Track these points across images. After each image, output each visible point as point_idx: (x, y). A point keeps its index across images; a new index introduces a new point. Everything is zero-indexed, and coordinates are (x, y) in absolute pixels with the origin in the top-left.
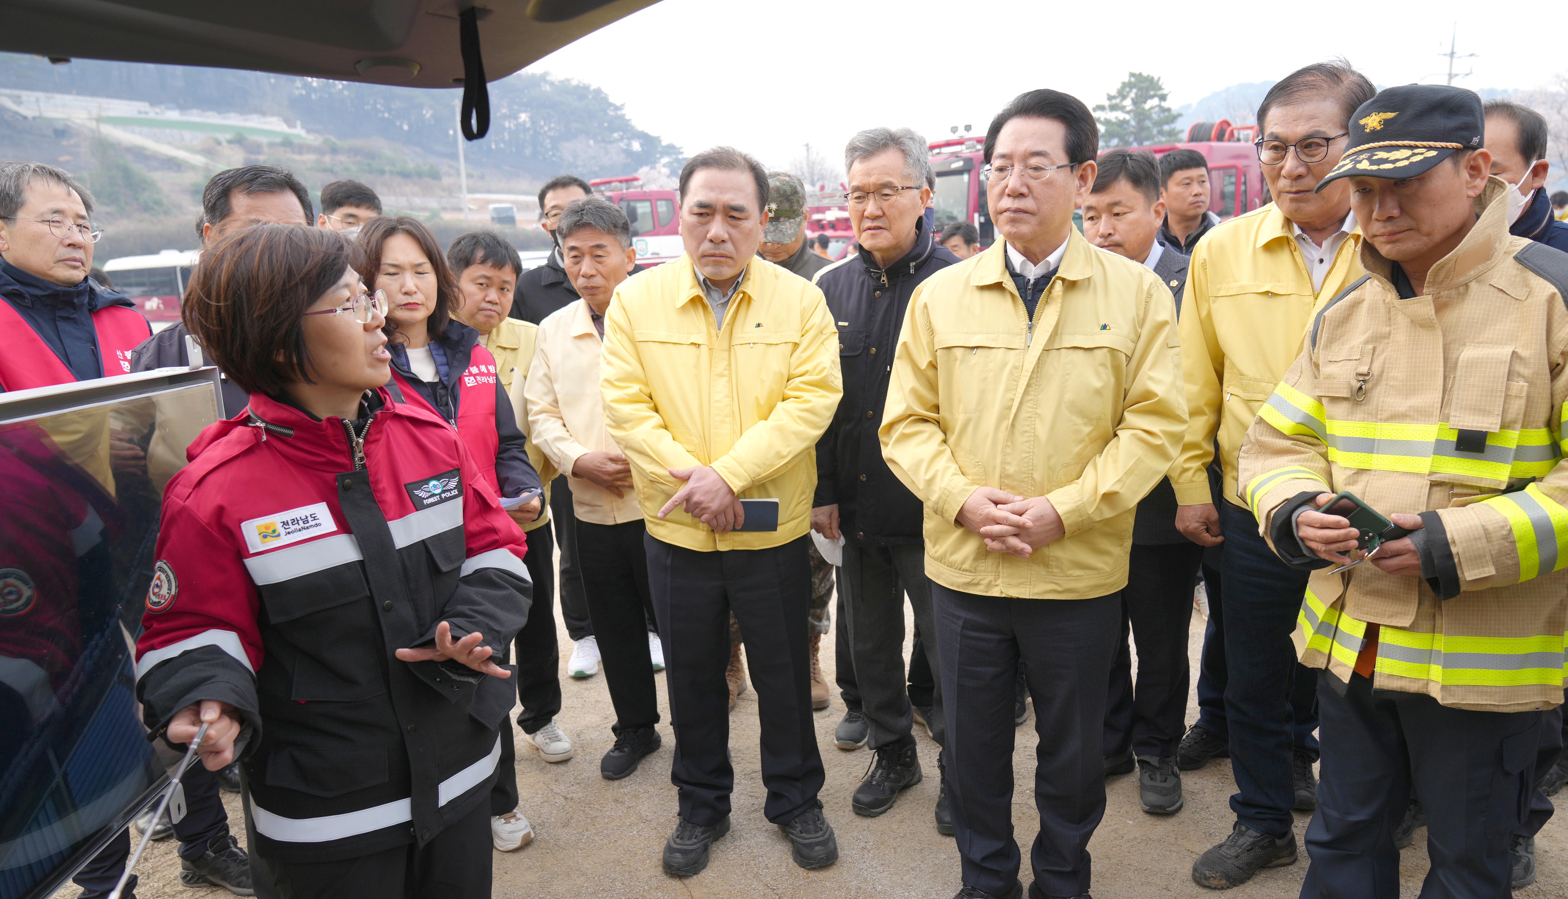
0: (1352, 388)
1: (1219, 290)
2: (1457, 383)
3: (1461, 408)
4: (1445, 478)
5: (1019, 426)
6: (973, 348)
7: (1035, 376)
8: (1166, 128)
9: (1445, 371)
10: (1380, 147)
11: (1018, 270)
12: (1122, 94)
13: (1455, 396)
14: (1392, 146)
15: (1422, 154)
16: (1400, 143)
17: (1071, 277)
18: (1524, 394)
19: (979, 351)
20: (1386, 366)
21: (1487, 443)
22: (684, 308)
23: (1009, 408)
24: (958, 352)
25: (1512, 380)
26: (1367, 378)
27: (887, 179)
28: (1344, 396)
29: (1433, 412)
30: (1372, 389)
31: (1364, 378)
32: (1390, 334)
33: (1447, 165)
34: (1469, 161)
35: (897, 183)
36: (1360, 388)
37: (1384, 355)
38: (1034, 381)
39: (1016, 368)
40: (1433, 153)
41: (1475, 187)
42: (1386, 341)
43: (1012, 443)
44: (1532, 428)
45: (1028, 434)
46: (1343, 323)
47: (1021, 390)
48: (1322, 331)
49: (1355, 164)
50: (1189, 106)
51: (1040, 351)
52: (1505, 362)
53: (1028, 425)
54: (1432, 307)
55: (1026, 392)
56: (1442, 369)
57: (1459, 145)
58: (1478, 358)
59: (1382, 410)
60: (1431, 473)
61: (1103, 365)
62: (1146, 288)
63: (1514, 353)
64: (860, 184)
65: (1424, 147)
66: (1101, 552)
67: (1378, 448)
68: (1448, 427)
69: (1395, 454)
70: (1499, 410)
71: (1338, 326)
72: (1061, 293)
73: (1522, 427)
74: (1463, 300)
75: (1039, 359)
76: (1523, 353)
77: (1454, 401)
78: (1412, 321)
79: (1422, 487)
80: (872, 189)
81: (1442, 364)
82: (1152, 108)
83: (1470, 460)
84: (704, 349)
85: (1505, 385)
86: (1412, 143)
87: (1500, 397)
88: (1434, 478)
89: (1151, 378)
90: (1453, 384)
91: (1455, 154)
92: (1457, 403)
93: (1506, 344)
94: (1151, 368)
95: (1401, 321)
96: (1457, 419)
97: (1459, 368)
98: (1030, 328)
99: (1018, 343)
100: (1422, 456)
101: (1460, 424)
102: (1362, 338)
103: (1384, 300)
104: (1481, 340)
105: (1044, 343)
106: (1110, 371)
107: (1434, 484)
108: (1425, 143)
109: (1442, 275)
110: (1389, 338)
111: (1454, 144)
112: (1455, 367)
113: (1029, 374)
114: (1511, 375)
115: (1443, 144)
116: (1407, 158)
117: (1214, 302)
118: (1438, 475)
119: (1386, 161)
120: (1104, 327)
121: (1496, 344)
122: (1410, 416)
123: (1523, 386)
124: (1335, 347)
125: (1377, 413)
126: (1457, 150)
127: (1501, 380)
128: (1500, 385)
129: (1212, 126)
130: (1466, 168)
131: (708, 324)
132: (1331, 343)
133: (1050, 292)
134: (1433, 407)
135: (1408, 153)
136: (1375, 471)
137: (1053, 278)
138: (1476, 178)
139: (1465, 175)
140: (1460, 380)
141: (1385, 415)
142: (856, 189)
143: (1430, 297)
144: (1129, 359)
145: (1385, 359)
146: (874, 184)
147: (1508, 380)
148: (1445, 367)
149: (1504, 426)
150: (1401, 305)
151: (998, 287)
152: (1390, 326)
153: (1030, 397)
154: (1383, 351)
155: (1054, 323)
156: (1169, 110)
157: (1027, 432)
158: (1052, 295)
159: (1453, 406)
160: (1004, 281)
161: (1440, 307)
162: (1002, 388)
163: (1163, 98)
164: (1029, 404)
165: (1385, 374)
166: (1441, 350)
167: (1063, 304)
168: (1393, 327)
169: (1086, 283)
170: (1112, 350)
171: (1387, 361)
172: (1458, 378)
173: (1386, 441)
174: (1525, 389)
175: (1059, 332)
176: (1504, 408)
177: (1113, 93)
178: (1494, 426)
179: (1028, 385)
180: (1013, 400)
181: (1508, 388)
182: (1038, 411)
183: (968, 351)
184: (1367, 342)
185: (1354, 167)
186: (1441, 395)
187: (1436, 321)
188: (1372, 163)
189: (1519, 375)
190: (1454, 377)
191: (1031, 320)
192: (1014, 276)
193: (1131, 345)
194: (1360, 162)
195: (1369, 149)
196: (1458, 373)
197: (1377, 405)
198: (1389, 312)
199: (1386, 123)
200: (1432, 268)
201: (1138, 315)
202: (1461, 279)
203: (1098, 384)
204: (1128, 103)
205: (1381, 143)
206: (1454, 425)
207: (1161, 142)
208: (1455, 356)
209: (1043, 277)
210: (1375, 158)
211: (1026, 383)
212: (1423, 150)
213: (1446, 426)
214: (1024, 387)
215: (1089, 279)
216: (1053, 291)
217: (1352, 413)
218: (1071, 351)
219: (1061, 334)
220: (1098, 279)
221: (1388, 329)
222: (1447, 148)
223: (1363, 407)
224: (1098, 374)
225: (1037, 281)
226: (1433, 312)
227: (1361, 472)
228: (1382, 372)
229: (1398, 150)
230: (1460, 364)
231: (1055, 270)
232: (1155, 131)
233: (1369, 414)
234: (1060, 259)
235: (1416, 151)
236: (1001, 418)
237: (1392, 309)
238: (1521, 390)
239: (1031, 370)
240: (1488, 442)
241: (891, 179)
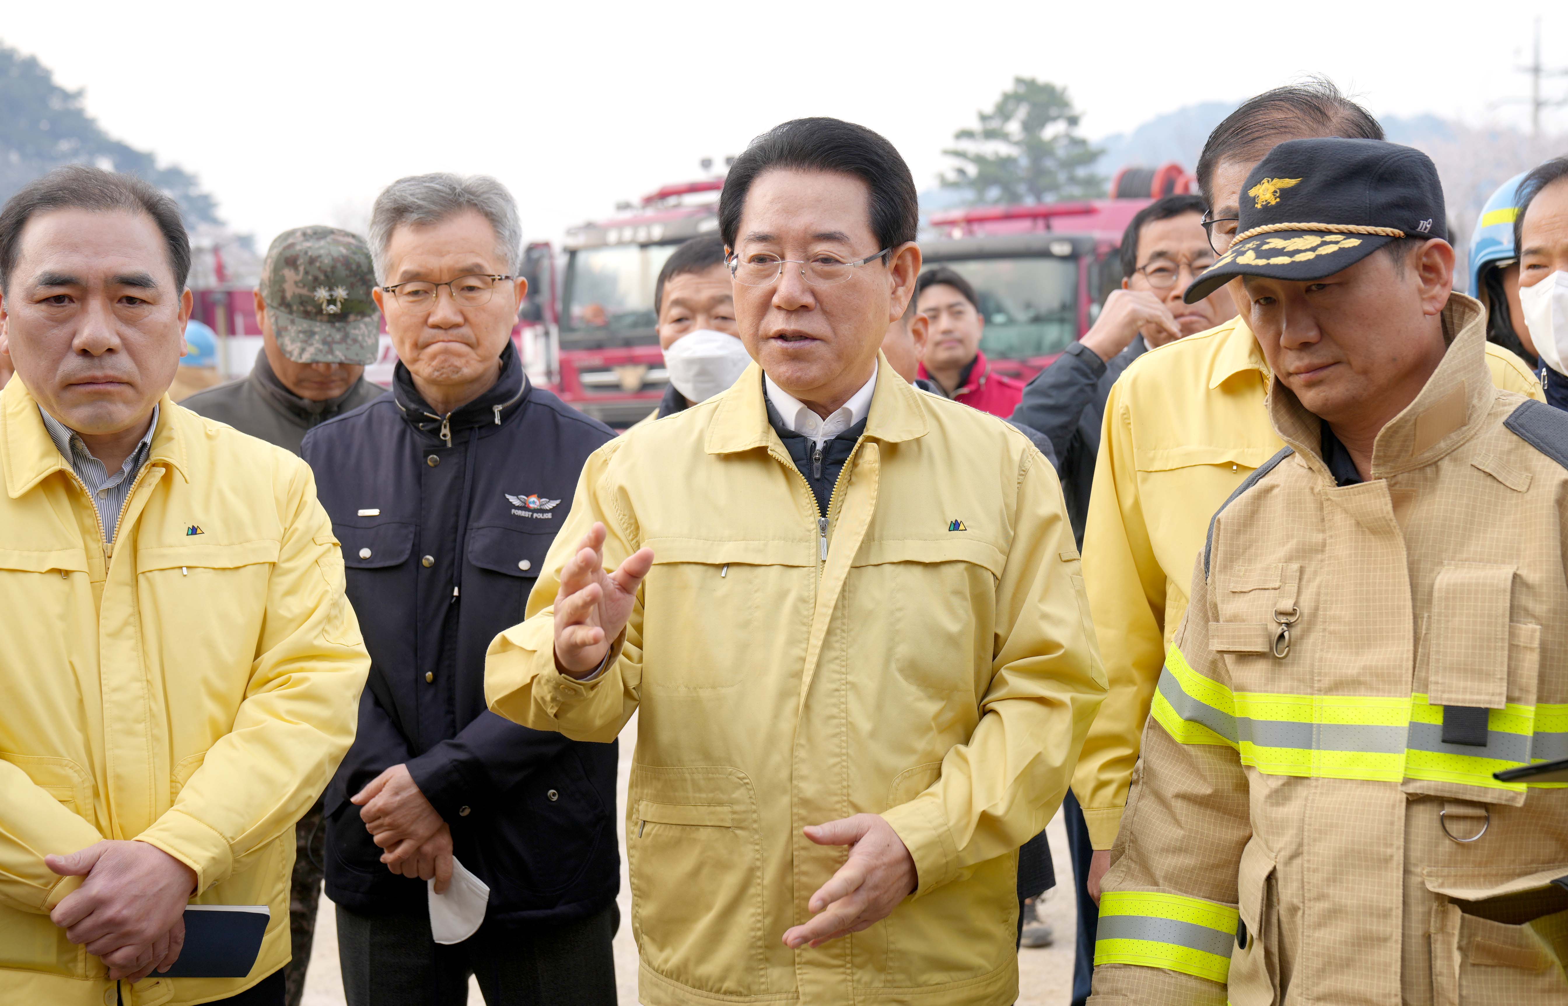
0: (1269, 636)
1: (1153, 460)
2: (1434, 626)
3: (1445, 669)
4: (1429, 788)
5: (820, 709)
6: (721, 566)
7: (839, 614)
8: (1081, 172)
9: (1414, 607)
10: (1276, 231)
11: (791, 425)
12: (1004, 111)
13: (1433, 649)
14: (1293, 230)
15: (1337, 243)
16: (1304, 225)
17: (890, 437)
18: (1536, 644)
19: (733, 572)
20: (1322, 598)
21: (1489, 729)
22: (26, 499)
23: (798, 675)
24: (693, 575)
25: (1518, 622)
26: (1292, 619)
27: (470, 260)
28: (1259, 649)
29: (1401, 676)
30: (1302, 637)
31: (1288, 618)
32: (1324, 545)
33: (1382, 261)
34: (1419, 258)
35: (490, 268)
36: (1282, 636)
37: (1318, 579)
38: (838, 623)
39: (803, 600)
40: (1354, 242)
41: (1433, 298)
42: (1320, 556)
43: (809, 739)
44: (1556, 702)
45: (835, 721)
46: (1245, 525)
47: (817, 641)
48: (1217, 541)
49: (1236, 257)
50: (1118, 137)
51: (847, 569)
52: (1505, 591)
53: (834, 705)
54: (1388, 499)
55: (826, 645)
56: (1409, 604)
57: (1397, 231)
58: (1463, 584)
59: (1319, 674)
60: (1407, 781)
61: (957, 593)
62: (1016, 457)
63: (1515, 576)
64: (422, 270)
65: (1341, 233)
66: (975, 935)
67: (1318, 740)
68: (1427, 702)
69: (1346, 749)
70: (1502, 671)
71: (1239, 532)
72: (877, 465)
73: (1541, 699)
74: (1433, 490)
75: (845, 583)
76: (1532, 576)
77: (1433, 657)
78: (1358, 524)
79: (1394, 806)
80: (446, 278)
81: (1408, 595)
82: (1055, 139)
83: (1466, 758)
84: (81, 581)
85: (1507, 628)
86: (1322, 226)
87: (1502, 648)
88: (1411, 789)
89: (1045, 616)
90: (1428, 629)
91: (1392, 242)
92: (1438, 660)
93: (1504, 562)
94: (1042, 599)
95: (1341, 522)
96: (1440, 688)
97: (1435, 601)
98: (823, 529)
99: (804, 555)
100: (1389, 751)
101: (1446, 696)
102: (1282, 552)
103: (1312, 489)
104: (1465, 556)
105: (853, 555)
106: (968, 605)
107: (1414, 800)
108: (1342, 227)
109: (1396, 445)
110: (1323, 551)
111: (1389, 230)
112: (1430, 601)
113: (830, 611)
114: (1515, 612)
115: (1371, 229)
116: (1313, 249)
117: (1144, 481)
118: (1418, 784)
119: (1280, 252)
120: (956, 526)
121: (1489, 561)
122: (1364, 683)
123: (1534, 631)
124: (1239, 567)
125: (1312, 680)
126: (1395, 239)
127: (1500, 620)
128: (1499, 629)
129: (1151, 174)
130: (1417, 268)
131: (85, 531)
132: (1232, 561)
133: (855, 464)
134: (1401, 667)
135: (1314, 240)
136: (1317, 779)
137: (860, 439)
138: (1435, 284)
139: (1413, 279)
140: (1439, 621)
141: (1326, 682)
142: (412, 277)
143: (1383, 482)
144: (999, 581)
145: (1319, 587)
146: (451, 270)
147: (1511, 620)
148: (1414, 599)
149: (1510, 699)
150: (1340, 496)
151: (759, 455)
152: (1324, 531)
153: (833, 654)
154: (1315, 573)
155: (869, 519)
156: (1082, 142)
157: (833, 717)
158: (857, 470)
159: (1432, 664)
160: (770, 445)
161: (1400, 500)
162: (781, 639)
163: (1073, 121)
164: (833, 666)
165: (1321, 612)
166: (1406, 572)
167: (880, 483)
168: (1328, 534)
169: (915, 447)
170: (972, 567)
171: (1323, 591)
172: (1435, 618)
173: (1330, 726)
174: (1538, 634)
175: (877, 535)
176: (1509, 667)
177: (989, 108)
178: (1497, 699)
179: (829, 632)
180: (804, 660)
181: (1512, 634)
182: (850, 678)
183: (711, 571)
184: (1289, 559)
185: (1234, 262)
186: (1411, 648)
187: (1394, 523)
188: (1260, 254)
189: (1529, 614)
190: (1429, 617)
191: (824, 513)
192: (786, 435)
193: (1002, 558)
194: (1243, 253)
195: (1261, 234)
196: (1435, 610)
197: (1312, 665)
198: (1321, 509)
199: (1284, 194)
200: (1380, 434)
201: (1007, 506)
202: (1426, 455)
203: (954, 627)
204: (1014, 127)
205: (1278, 226)
206: (1436, 698)
207: (1072, 198)
208: (1428, 582)
209: (839, 438)
210: (1265, 247)
211: (825, 628)
212: (1339, 237)
213: (1423, 699)
214: (822, 636)
215: (918, 440)
216: (861, 461)
217: (1273, 680)
218: (901, 569)
219: (881, 538)
220: (933, 442)
221: (1320, 537)
222: (1377, 235)
223: (1289, 669)
224: (951, 610)
225: (829, 446)
226: (1390, 507)
227: (1295, 781)
228: (1317, 609)
229: (1300, 237)
230: (1436, 594)
231: (862, 424)
232: (1062, 177)
233: (1299, 680)
234: (868, 407)
235: (1328, 238)
236: (784, 694)
237: (1325, 504)
238: (1532, 637)
239: (833, 603)
240: (1494, 726)
241: (479, 260)
